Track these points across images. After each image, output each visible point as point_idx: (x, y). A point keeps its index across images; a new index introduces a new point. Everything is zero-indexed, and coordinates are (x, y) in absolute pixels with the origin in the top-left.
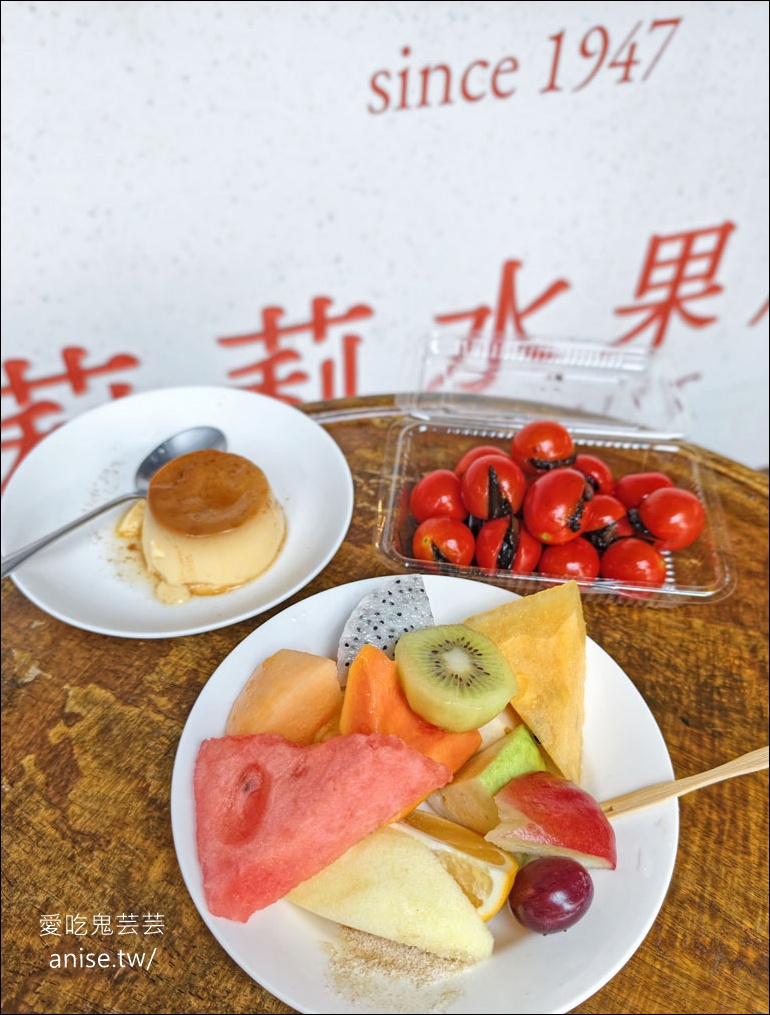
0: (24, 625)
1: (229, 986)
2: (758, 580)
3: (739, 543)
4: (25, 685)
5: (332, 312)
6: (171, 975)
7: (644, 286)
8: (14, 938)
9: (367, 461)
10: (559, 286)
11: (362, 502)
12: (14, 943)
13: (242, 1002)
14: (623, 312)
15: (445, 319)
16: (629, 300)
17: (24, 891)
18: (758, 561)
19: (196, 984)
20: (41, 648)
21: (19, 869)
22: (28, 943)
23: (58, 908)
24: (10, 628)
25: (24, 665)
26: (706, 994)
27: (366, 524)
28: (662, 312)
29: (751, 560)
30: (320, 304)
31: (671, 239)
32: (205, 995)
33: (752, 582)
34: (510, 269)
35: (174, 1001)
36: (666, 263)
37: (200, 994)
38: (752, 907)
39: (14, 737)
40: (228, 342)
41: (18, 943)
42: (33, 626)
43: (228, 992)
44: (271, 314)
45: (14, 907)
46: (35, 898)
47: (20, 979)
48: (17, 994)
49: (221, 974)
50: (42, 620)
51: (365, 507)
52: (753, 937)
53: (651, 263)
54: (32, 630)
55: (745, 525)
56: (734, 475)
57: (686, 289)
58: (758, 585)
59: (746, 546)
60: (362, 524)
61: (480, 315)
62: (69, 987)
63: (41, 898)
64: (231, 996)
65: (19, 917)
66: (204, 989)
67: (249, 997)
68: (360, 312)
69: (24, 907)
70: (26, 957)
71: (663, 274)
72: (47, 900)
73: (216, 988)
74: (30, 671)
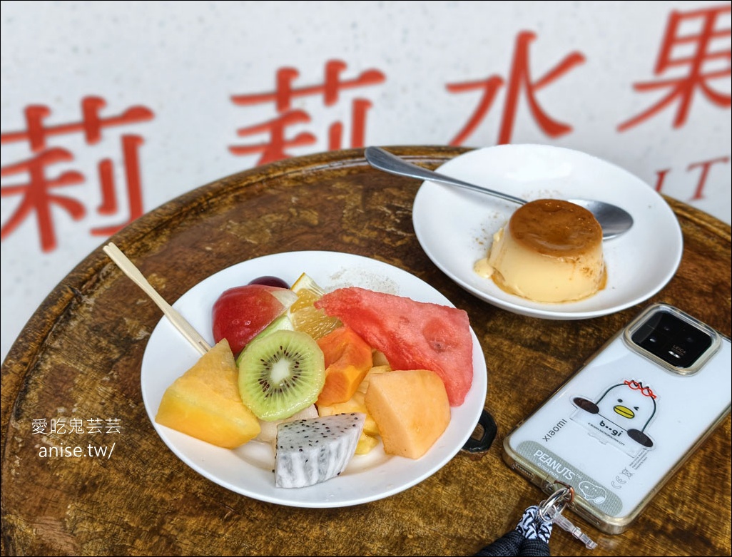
0: (131, 301)
1: (305, 525)
2: (707, 298)
3: (695, 271)
4: (138, 341)
5: (345, 76)
6: (264, 518)
7: (663, 62)
8: (152, 494)
9: (394, 197)
10: (574, 60)
11: (390, 227)
12: (152, 496)
13: (314, 534)
14: (642, 87)
15: (456, 88)
16: (648, 76)
17: (154, 467)
18: (709, 285)
19: (282, 523)
20: (146, 317)
21: (149, 454)
22: (162, 497)
23: (180, 478)
24: (119, 303)
25: (135, 329)
26: (635, 547)
27: (394, 244)
28: (684, 89)
29: (703, 284)
30: (334, 68)
31: (692, 15)
32: (288, 530)
33: (702, 299)
34: (524, 41)
35: (267, 532)
36: (687, 40)
37: (284, 528)
38: (674, 502)
39: (134, 374)
40: (243, 100)
41: (154, 496)
42: (138, 303)
43: (304, 529)
44: (286, 75)
45: (149, 476)
46: (163, 472)
47: (159, 516)
48: (158, 524)
49: (299, 519)
50: (144, 299)
51: (392, 231)
52: (672, 518)
53: (670, 39)
54: (137, 305)
55: (703, 258)
56: (696, 220)
57: (709, 67)
58: (706, 301)
59: (701, 273)
60: (390, 243)
61: (491, 85)
62: (193, 522)
63: (167, 472)
64: (306, 531)
65: (153, 482)
66: (287, 526)
67: (319, 532)
68: (372, 77)
69: (155, 477)
70: (161, 504)
71: (684, 51)
72: (172, 472)
73: (295, 526)
74: (140, 333)
